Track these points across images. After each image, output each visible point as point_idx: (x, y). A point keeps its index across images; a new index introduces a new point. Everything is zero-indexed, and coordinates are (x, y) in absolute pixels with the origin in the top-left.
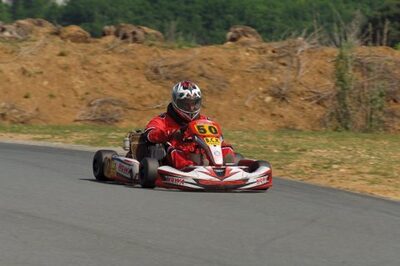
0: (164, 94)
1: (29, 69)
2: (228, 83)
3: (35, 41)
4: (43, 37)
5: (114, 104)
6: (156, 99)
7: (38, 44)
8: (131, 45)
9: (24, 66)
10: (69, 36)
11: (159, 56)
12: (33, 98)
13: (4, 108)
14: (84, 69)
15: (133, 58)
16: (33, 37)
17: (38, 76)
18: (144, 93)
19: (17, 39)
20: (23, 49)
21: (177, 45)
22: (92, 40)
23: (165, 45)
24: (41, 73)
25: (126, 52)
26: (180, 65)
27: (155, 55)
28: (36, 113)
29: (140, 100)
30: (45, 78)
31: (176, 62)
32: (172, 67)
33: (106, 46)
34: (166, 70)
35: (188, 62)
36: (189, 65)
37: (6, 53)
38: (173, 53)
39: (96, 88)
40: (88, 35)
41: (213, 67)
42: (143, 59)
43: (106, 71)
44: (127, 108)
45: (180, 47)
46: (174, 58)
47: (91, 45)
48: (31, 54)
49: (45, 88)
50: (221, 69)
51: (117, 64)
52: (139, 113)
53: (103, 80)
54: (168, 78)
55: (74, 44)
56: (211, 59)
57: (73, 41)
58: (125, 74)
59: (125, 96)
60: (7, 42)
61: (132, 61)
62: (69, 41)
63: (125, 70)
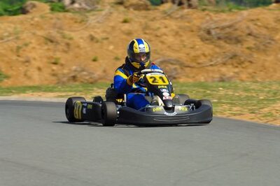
0: (217, 53)
1: (96, 36)
2: (273, 40)
3: (101, 10)
4: (109, 7)
5: (172, 64)
6: (209, 58)
7: (104, 13)
8: (186, 11)
9: (92, 33)
10: (132, 5)
11: (211, 19)
12: (101, 61)
13: (75, 71)
14: (145, 33)
15: (189, 22)
16: (99, 7)
17: (105, 42)
18: (199, 52)
19: (85, 9)
20: (92, 18)
21: (227, 9)
22: (153, 7)
23: (216, 9)
24: (107, 39)
25: (182, 17)
26: (230, 27)
27: (208, 18)
28: (104, 74)
29: (195, 59)
30: (111, 43)
31: (227, 24)
32: (223, 28)
33: (165, 12)
34: (218, 31)
35: (236, 23)
36: (237, 26)
37: (76, 22)
38: (224, 16)
39: (156, 50)
40: (149, 3)
41: (259, 26)
42: (197, 22)
43: (165, 34)
44: (183, 66)
45: (230, 10)
46: (225, 20)
47: (151, 12)
48: (98, 22)
49: (111, 51)
50: (267, 28)
51: (174, 27)
52: (195, 70)
53: (162, 42)
54: (219, 38)
55: (136, 12)
56: (258, 20)
57: (135, 9)
58: (181, 36)
59: (182, 56)
60: (77, 12)
61: (187, 24)
62: (131, 9)
63: (181, 33)
